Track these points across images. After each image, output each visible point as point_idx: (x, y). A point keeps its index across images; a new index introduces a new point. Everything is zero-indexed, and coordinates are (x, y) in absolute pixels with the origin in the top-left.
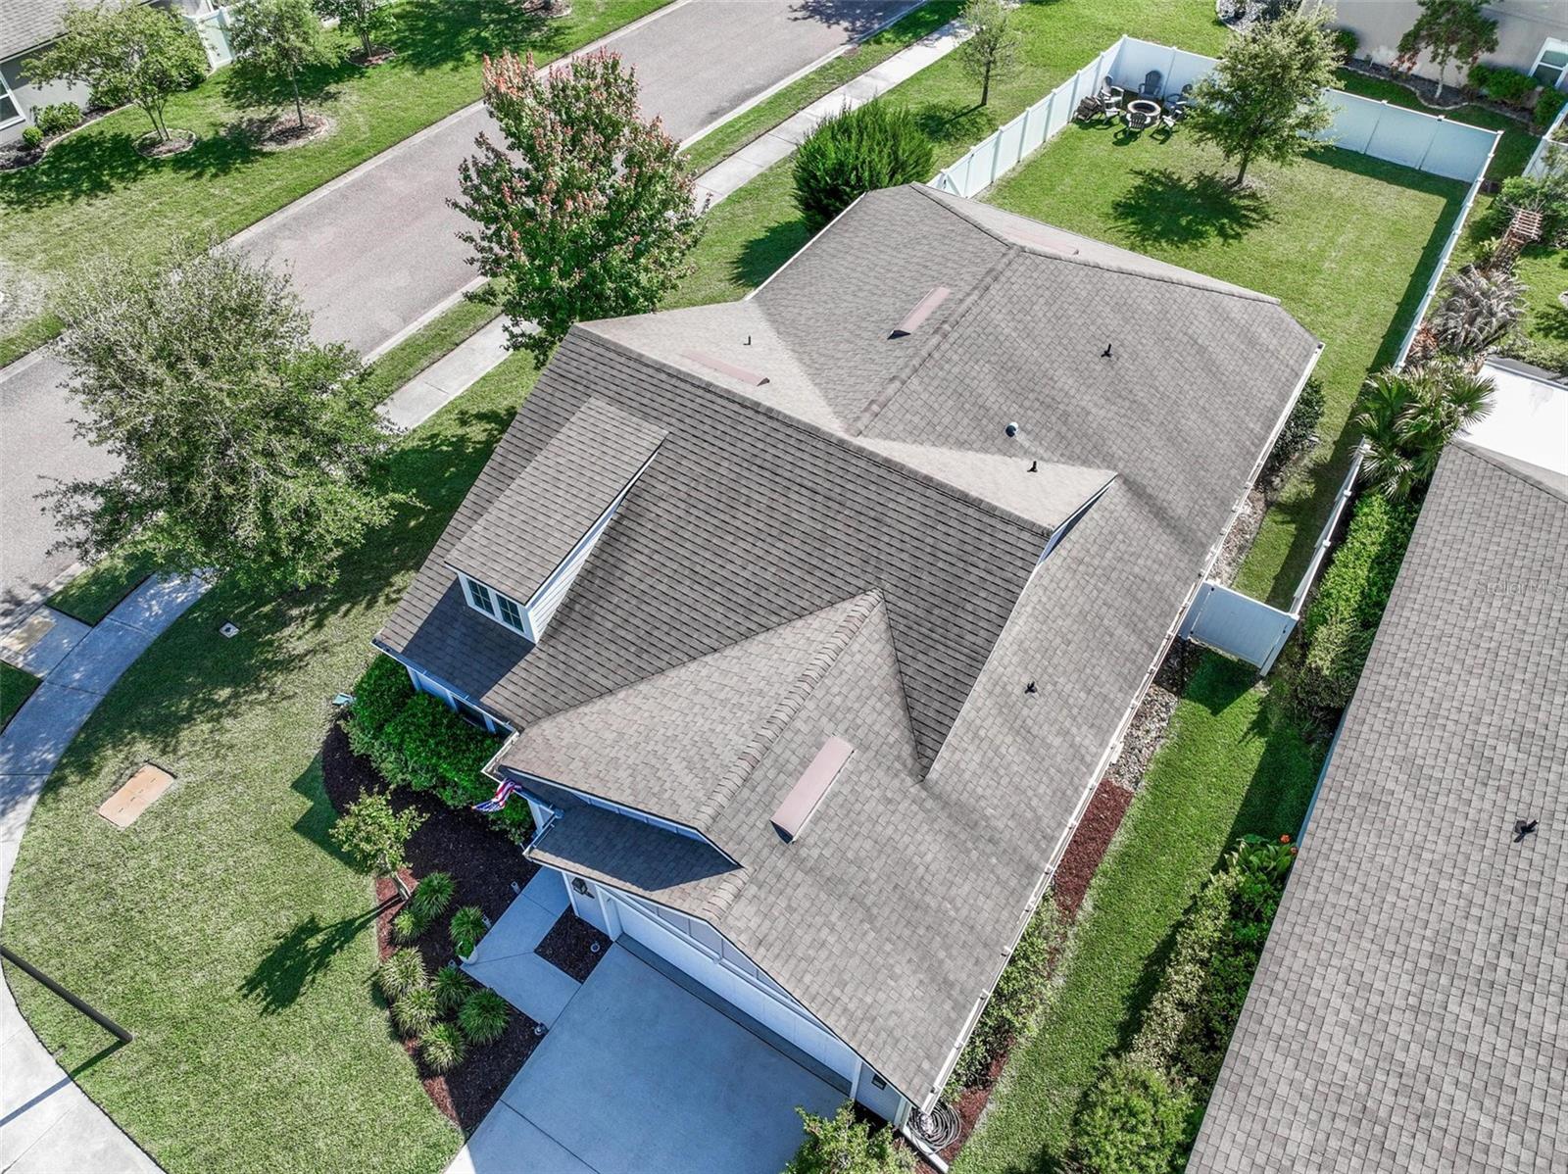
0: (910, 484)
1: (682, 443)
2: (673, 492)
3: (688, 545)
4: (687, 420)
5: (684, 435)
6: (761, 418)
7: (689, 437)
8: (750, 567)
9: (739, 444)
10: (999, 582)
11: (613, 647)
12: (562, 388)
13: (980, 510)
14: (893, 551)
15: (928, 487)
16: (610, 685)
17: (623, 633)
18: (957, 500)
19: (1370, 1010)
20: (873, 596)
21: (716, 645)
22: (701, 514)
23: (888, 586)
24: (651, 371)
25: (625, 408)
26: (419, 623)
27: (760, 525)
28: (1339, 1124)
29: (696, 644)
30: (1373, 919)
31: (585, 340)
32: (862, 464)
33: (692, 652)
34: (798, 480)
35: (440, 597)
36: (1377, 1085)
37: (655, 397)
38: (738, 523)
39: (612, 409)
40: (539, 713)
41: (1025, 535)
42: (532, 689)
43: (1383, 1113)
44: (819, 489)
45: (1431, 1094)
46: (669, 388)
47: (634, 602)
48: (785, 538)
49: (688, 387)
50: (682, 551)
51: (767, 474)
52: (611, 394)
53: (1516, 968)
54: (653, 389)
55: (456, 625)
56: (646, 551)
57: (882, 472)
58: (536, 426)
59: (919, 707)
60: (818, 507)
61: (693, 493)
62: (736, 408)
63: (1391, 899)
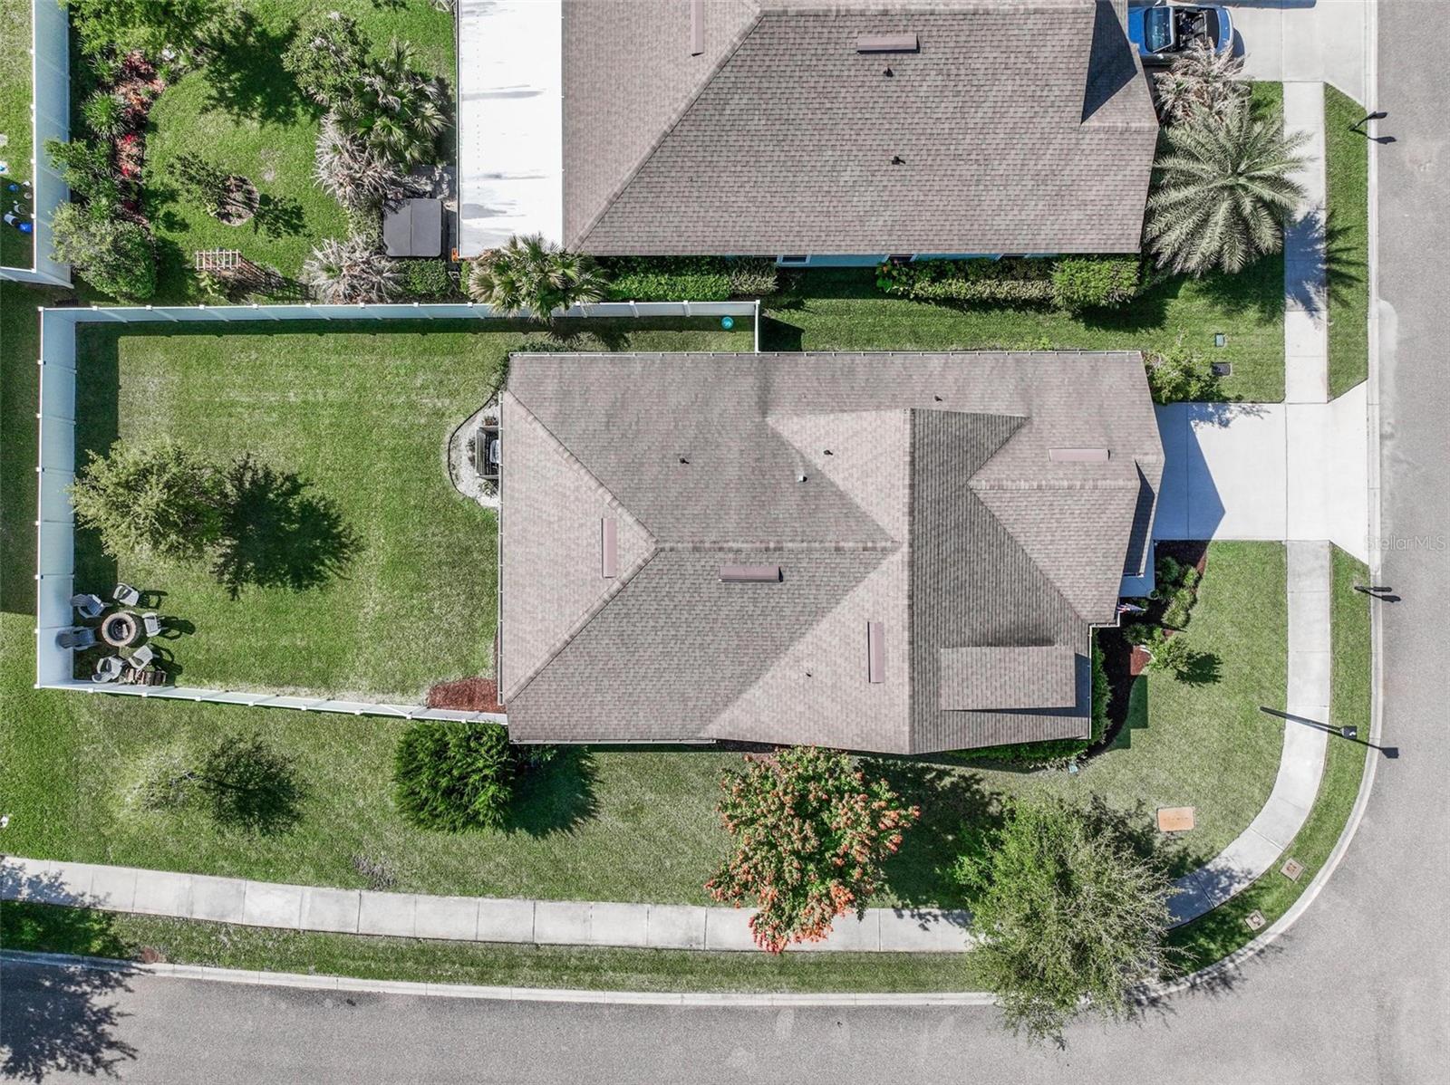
2: (967, 626)
6: (915, 600)
10: (942, 425)
14: (949, 487)
15: (914, 485)
16: (1056, 594)
18: (914, 465)
19: (1010, 203)
20: (972, 483)
21: (1021, 552)
22: (971, 600)
24: (916, 683)
25: (939, 685)
26: (1073, 719)
27: (964, 564)
28: (1065, 202)
29: (1024, 562)
31: (914, 740)
32: (916, 527)
33: (1028, 561)
35: (1059, 718)
36: (1045, 193)
40: (1079, 622)
43: (1057, 188)
45: (1043, 173)
46: (920, 666)
48: (964, 549)
49: (915, 655)
50: (990, 599)
53: (974, 152)
57: (916, 513)
58: (967, 731)
62: (915, 618)
63: (950, 208)
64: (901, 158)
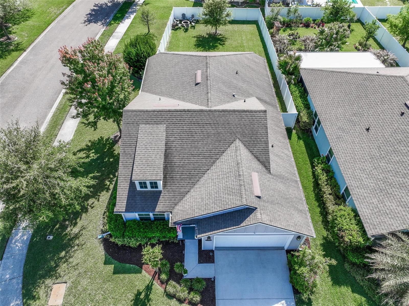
0: (231, 113)
1: (171, 126)
2: (176, 139)
3: (187, 149)
4: (169, 120)
5: (170, 124)
6: (187, 113)
7: (172, 124)
8: (205, 147)
9: (185, 121)
10: (261, 125)
11: (183, 181)
12: (130, 126)
13: (249, 112)
14: (236, 129)
15: (235, 112)
16: (188, 190)
17: (183, 177)
18: (243, 112)
20: (237, 140)
21: (208, 168)
22: (186, 141)
23: (239, 137)
24: (152, 113)
25: (151, 124)
26: (126, 201)
27: (202, 137)
29: (203, 170)
30: (356, 158)
31: (129, 112)
32: (217, 113)
33: (203, 173)
34: (205, 123)
35: (127, 192)
36: (379, 184)
37: (157, 118)
38: (196, 139)
39: (147, 126)
40: (173, 206)
41: (261, 113)
42: (168, 201)
44: (211, 123)
46: (159, 115)
47: (181, 168)
48: (209, 137)
49: (164, 113)
50: (186, 151)
51: (196, 125)
52: (144, 122)
53: (385, 152)
54: (155, 117)
55: (137, 196)
56: (177, 155)
57: (223, 113)
58: (129, 138)
59: (261, 159)
60: (213, 127)
61: (181, 137)
62: (180, 113)
63: (356, 153)
64: (369, 130)
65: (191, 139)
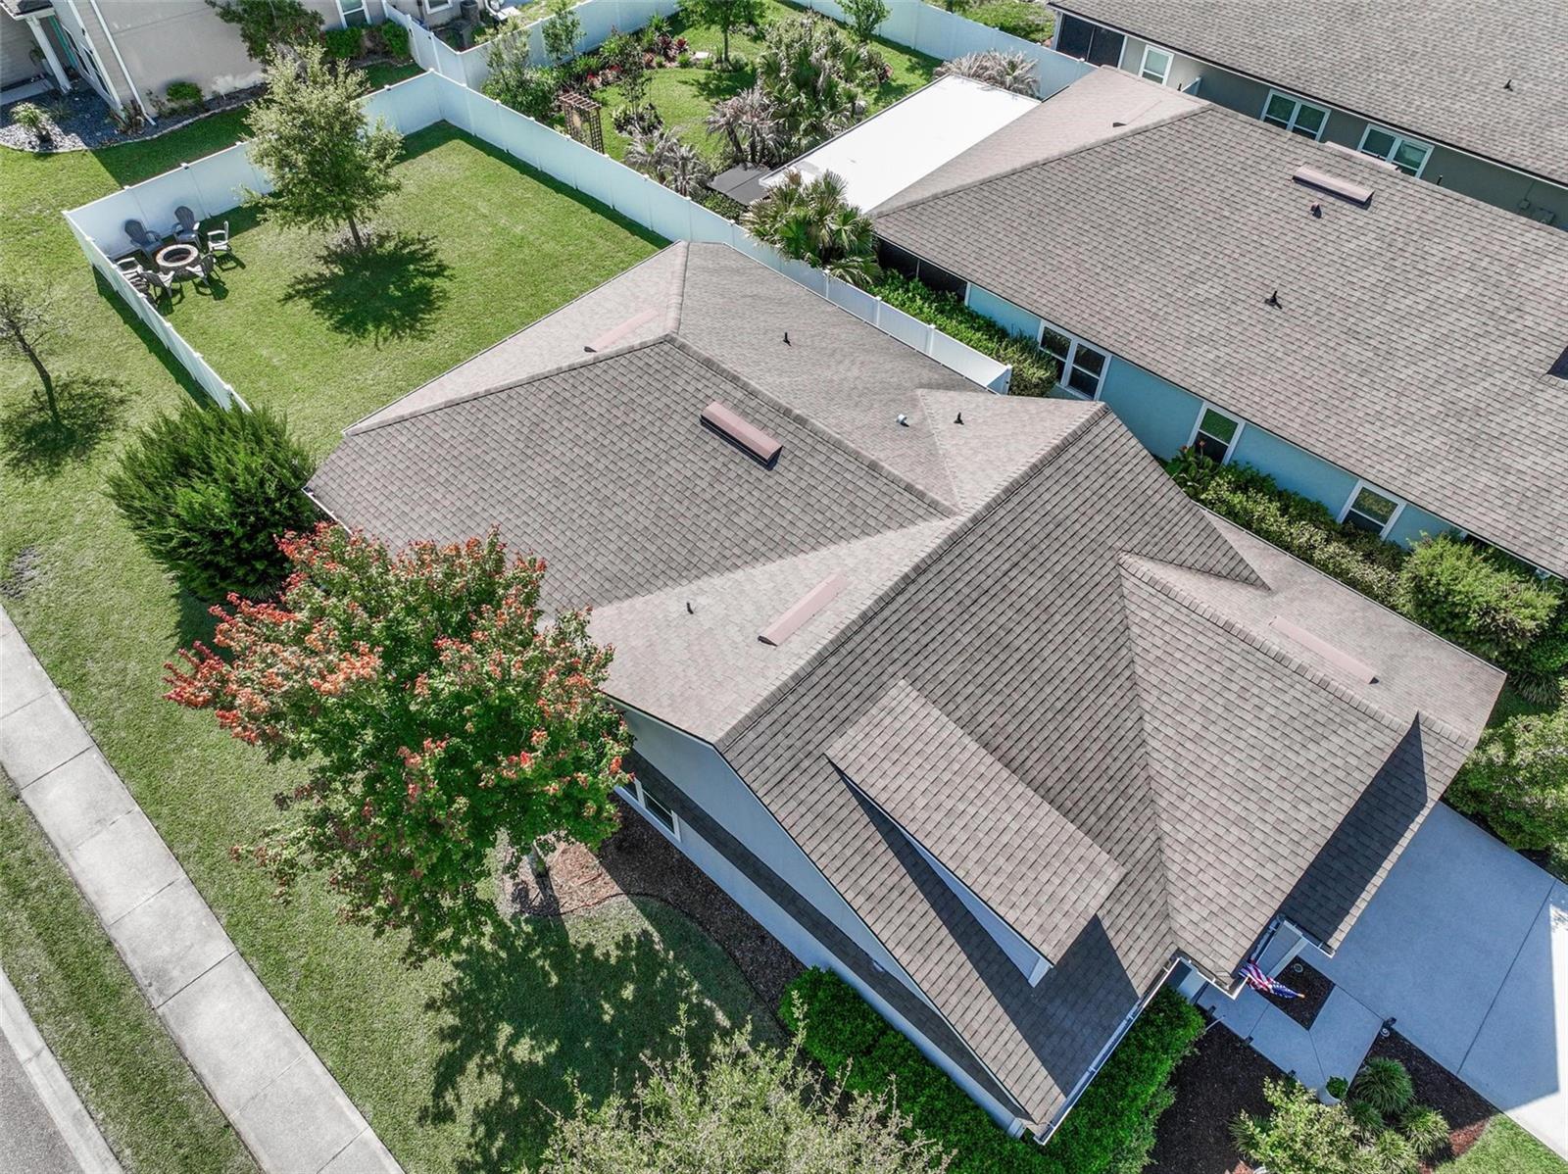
0: (1034, 483)
1: (920, 670)
2: (973, 699)
3: (1032, 706)
4: (895, 655)
5: (912, 664)
6: (922, 580)
7: (916, 661)
8: (1071, 654)
9: (942, 613)
11: (1115, 823)
13: (1071, 445)
14: (1090, 525)
15: (1040, 471)
16: (1153, 837)
17: (1104, 807)
18: (1059, 456)
20: (1124, 558)
21: (1135, 716)
22: (1005, 680)
23: (1119, 544)
24: (821, 672)
25: (854, 718)
26: (1037, 1064)
27: (1033, 627)
28: (1478, 455)
29: (1131, 735)
32: (1002, 512)
33: (1138, 741)
34: (999, 574)
35: (1012, 1027)
37: (855, 679)
38: (1025, 648)
39: (852, 733)
40: (1164, 928)
42: (1139, 930)
44: (1015, 559)
46: (849, 659)
47: (1075, 784)
48: (1052, 610)
49: (858, 639)
50: (1037, 715)
51: (983, 600)
52: (831, 728)
54: (843, 678)
55: (1051, 1010)
56: (1026, 753)
57: (1016, 500)
59: (1219, 567)
60: (1031, 568)
61: (979, 680)
64: (1279, 301)
65: (1011, 662)
